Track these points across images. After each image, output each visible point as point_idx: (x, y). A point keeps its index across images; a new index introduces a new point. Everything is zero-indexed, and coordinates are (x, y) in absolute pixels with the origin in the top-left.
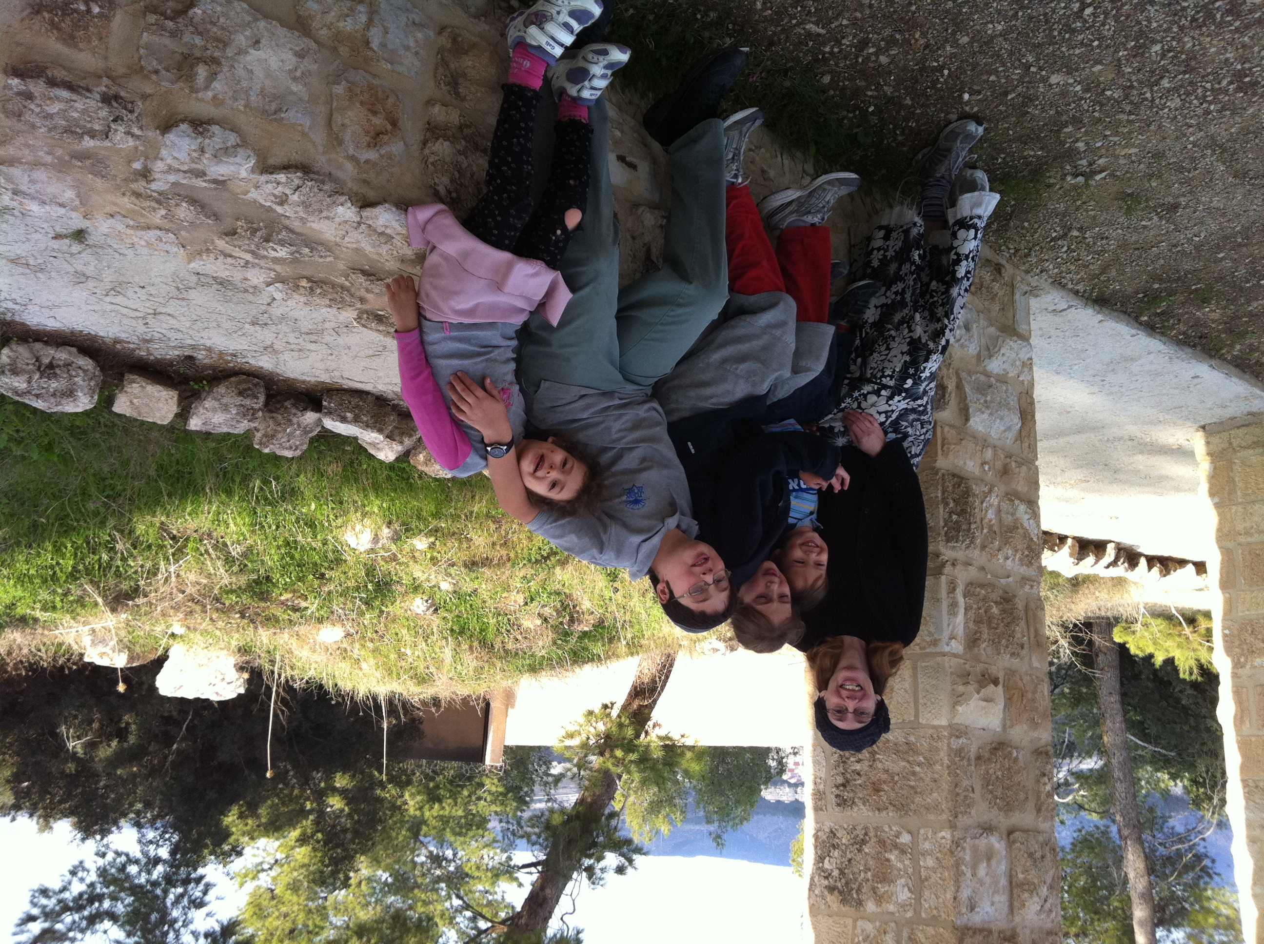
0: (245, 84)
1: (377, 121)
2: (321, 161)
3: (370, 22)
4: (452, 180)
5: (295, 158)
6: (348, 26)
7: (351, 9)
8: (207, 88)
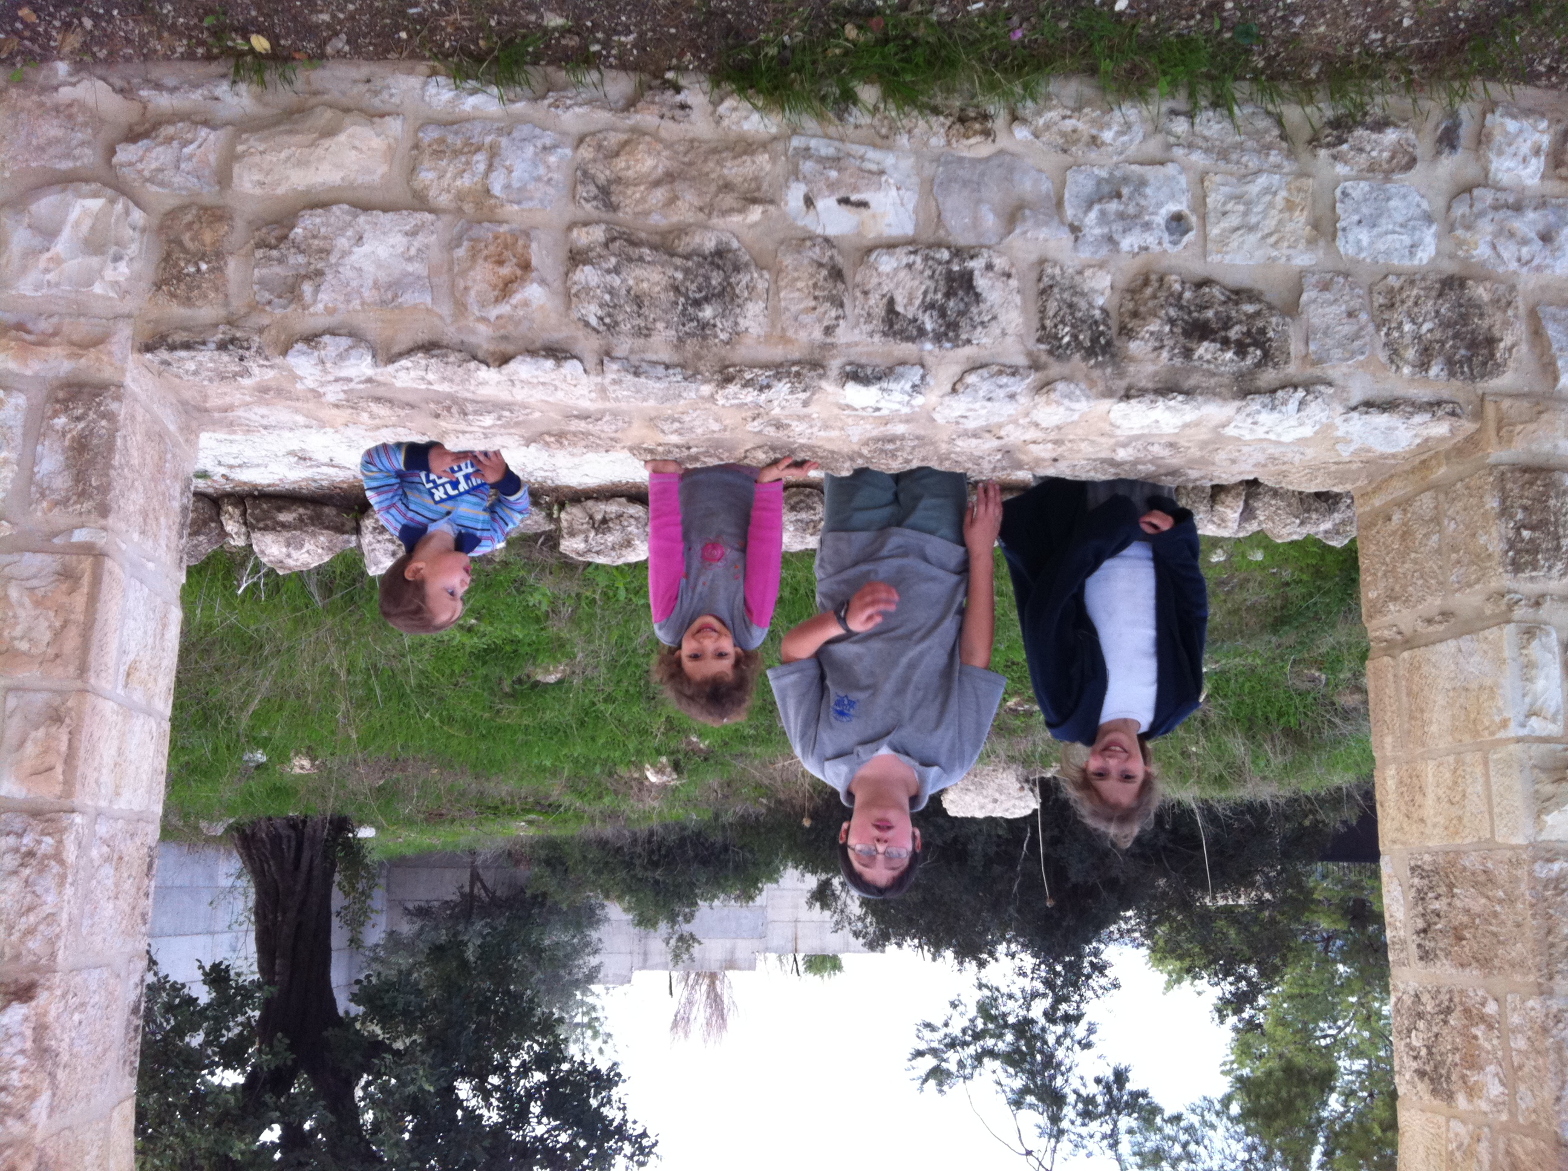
0: (354, 284)
1: (506, 271)
2: (450, 333)
3: (490, 167)
4: (601, 306)
5: (422, 337)
6: (466, 182)
7: (468, 163)
8: (315, 301)
